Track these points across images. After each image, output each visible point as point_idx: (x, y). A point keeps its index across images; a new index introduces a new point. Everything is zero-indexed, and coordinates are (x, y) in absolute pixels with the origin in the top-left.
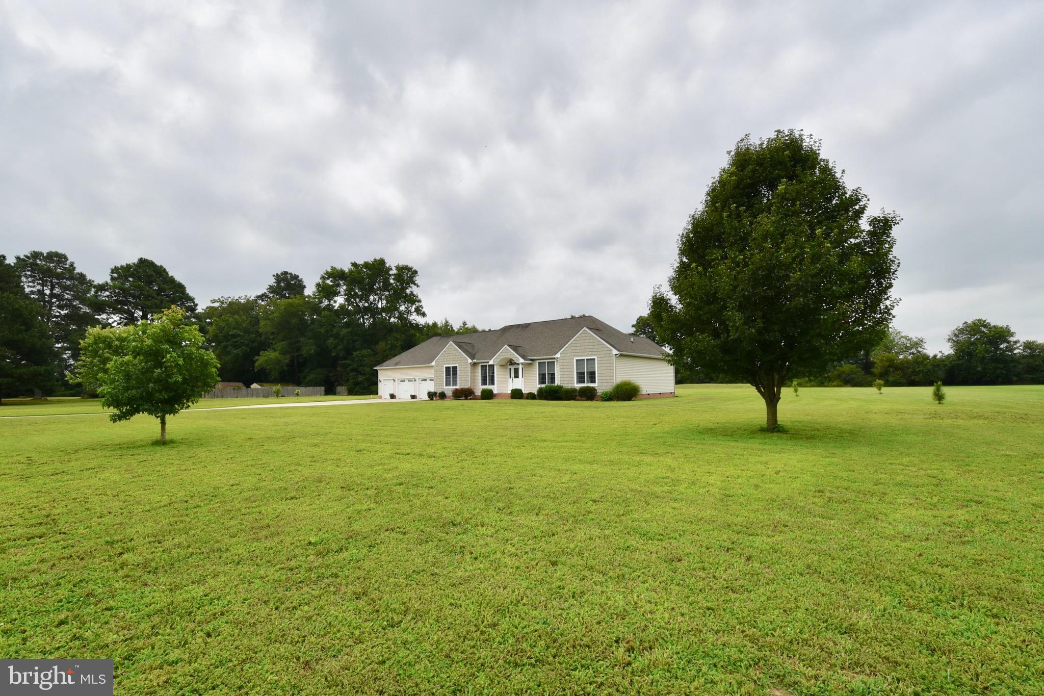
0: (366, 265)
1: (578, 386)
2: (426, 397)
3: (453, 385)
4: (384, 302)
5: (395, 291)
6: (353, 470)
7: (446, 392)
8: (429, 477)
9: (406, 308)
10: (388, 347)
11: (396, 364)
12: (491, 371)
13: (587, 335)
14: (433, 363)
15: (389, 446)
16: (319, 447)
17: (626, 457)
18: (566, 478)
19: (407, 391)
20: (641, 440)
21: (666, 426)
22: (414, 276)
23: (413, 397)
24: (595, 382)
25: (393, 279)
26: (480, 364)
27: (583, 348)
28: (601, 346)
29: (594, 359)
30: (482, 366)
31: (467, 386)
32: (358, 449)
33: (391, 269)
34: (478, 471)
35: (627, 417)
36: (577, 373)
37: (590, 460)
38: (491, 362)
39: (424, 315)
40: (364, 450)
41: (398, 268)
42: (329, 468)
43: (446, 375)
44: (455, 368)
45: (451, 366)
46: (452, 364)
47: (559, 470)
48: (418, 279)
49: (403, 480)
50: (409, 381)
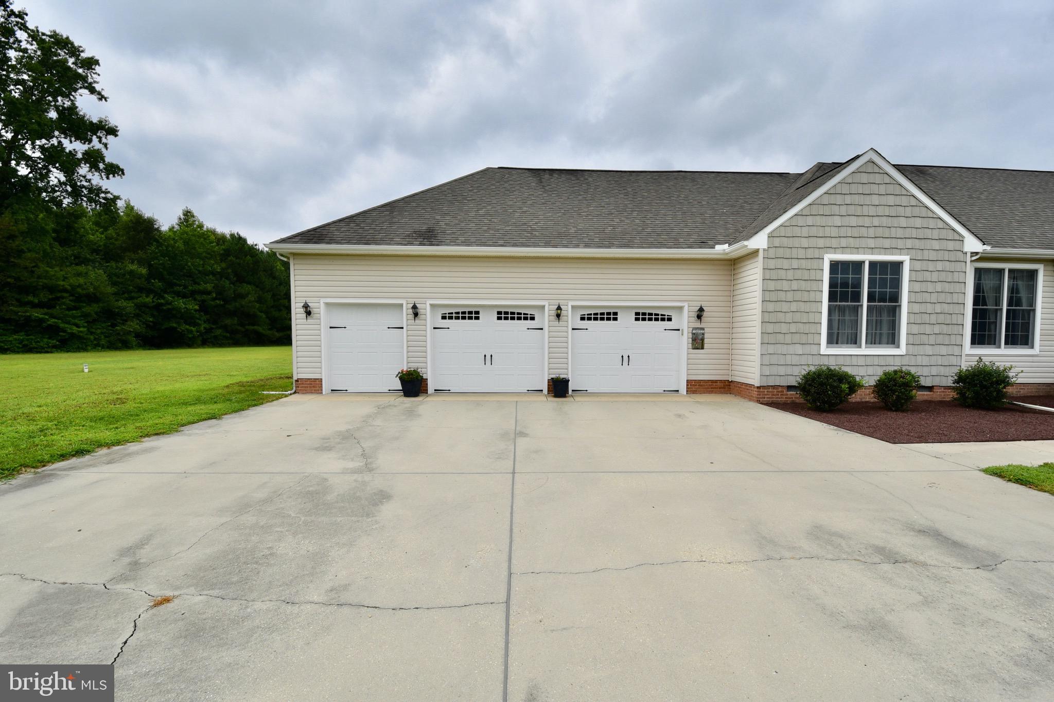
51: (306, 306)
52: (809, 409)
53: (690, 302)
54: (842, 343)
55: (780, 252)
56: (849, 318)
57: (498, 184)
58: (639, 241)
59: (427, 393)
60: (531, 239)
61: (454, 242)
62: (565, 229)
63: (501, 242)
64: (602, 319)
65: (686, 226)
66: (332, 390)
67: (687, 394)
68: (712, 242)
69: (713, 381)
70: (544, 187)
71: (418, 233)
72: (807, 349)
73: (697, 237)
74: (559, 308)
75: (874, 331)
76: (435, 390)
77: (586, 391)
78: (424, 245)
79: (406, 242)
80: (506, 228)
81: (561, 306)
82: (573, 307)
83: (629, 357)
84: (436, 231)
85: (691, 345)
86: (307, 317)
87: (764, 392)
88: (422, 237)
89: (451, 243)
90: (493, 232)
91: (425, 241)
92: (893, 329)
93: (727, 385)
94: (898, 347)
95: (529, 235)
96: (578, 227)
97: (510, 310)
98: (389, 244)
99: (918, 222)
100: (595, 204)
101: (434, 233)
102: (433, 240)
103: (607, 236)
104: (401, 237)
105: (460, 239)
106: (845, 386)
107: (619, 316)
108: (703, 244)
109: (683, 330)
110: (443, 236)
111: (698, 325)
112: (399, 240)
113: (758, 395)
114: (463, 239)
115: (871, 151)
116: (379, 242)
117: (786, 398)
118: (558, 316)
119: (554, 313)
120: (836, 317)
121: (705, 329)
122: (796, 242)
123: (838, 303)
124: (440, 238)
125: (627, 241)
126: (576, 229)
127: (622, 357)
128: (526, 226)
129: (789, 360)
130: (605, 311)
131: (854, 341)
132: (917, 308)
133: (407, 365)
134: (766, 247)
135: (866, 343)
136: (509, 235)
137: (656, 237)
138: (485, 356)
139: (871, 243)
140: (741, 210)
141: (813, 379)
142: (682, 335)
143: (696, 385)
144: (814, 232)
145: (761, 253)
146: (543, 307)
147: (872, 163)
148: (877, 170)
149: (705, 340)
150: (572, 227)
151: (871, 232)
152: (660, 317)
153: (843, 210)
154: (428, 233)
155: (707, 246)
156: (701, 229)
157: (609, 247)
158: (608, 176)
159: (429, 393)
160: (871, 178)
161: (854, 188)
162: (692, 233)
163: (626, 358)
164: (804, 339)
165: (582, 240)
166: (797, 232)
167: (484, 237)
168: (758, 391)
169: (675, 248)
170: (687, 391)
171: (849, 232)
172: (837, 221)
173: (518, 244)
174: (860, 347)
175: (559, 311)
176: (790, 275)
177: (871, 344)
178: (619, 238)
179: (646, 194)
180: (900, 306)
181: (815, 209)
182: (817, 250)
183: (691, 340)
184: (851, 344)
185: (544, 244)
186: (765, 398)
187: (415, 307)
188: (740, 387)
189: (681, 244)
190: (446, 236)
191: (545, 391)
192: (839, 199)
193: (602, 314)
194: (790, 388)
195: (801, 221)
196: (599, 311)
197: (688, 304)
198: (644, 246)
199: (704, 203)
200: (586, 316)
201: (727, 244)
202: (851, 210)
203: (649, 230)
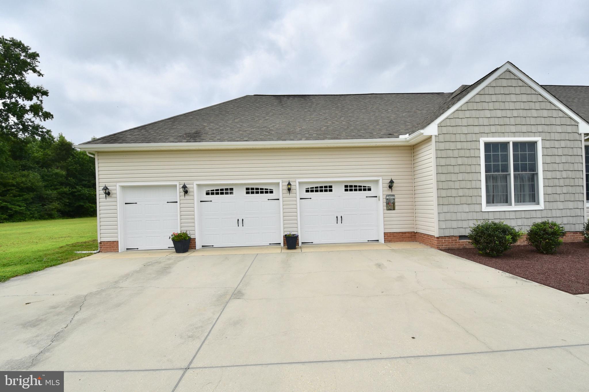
51: (106, 189)
52: (480, 255)
53: (383, 177)
54: (497, 203)
55: (448, 137)
56: (501, 184)
57: (252, 104)
58: (345, 135)
59: (195, 249)
60: (268, 136)
61: (212, 140)
62: (293, 129)
63: (246, 139)
64: (321, 191)
65: (378, 125)
66: (127, 249)
67: (384, 242)
68: (396, 134)
69: (403, 233)
70: (282, 105)
71: (187, 134)
72: (473, 208)
73: (386, 131)
74: (289, 184)
75: (519, 193)
76: (202, 246)
77: (312, 243)
78: (190, 142)
79: (177, 141)
80: (252, 130)
81: (290, 183)
82: (300, 183)
83: (341, 217)
84: (201, 133)
85: (386, 207)
86: (106, 197)
87: (442, 241)
88: (190, 137)
89: (210, 140)
90: (242, 132)
91: (192, 140)
92: (532, 191)
93: (414, 235)
94: (538, 204)
95: (267, 133)
96: (302, 128)
97: (255, 187)
98: (165, 142)
99: (545, 113)
100: (315, 114)
101: (199, 134)
102: (197, 139)
103: (322, 132)
104: (174, 138)
105: (217, 137)
106: (509, 237)
107: (333, 189)
108: (390, 135)
109: (379, 197)
110: (206, 136)
111: (390, 193)
112: (173, 139)
113: (437, 243)
114: (219, 137)
115: (507, 64)
116: (157, 141)
117: (459, 245)
118: (289, 190)
119: (286, 188)
120: (491, 184)
121: (395, 195)
122: (458, 130)
123: (492, 173)
124: (202, 137)
125: (336, 135)
126: (301, 129)
127: (337, 217)
128: (266, 128)
129: (459, 216)
130: (323, 185)
131: (506, 201)
132: (549, 175)
133: (181, 229)
134: (437, 134)
135: (515, 202)
136: (253, 134)
137: (357, 132)
138: (238, 220)
139: (513, 129)
140: (415, 114)
141: (482, 232)
142: (379, 200)
143: (391, 236)
144: (471, 121)
145: (433, 139)
146: (278, 184)
147: (509, 72)
148: (513, 77)
149: (396, 203)
150: (298, 128)
151: (512, 121)
152: (362, 188)
153: (491, 106)
154: (195, 134)
155: (393, 137)
156: (388, 126)
157: (324, 139)
158: (325, 98)
159: (196, 249)
160: (509, 83)
161: (498, 90)
162: (382, 129)
163: (339, 218)
164: (469, 200)
165: (304, 135)
166: (459, 122)
167: (235, 135)
168: (438, 241)
169: (370, 138)
170: (385, 241)
171: (497, 121)
172: (488, 114)
173: (258, 139)
174: (511, 205)
175: (289, 186)
176: (456, 153)
177: (518, 202)
178: (331, 134)
179: (350, 107)
180: (537, 174)
181: (471, 106)
182: (474, 135)
183: (385, 203)
184: (503, 203)
185: (276, 139)
186: (443, 246)
187: (184, 187)
188: (423, 237)
189: (374, 136)
190: (207, 136)
191: (282, 244)
192: (487, 98)
193: (321, 187)
194: (461, 237)
195: (461, 114)
196: (319, 185)
197: (382, 178)
198: (348, 138)
199: (389, 111)
200: (310, 189)
201: (408, 134)
202: (497, 105)
203: (352, 128)
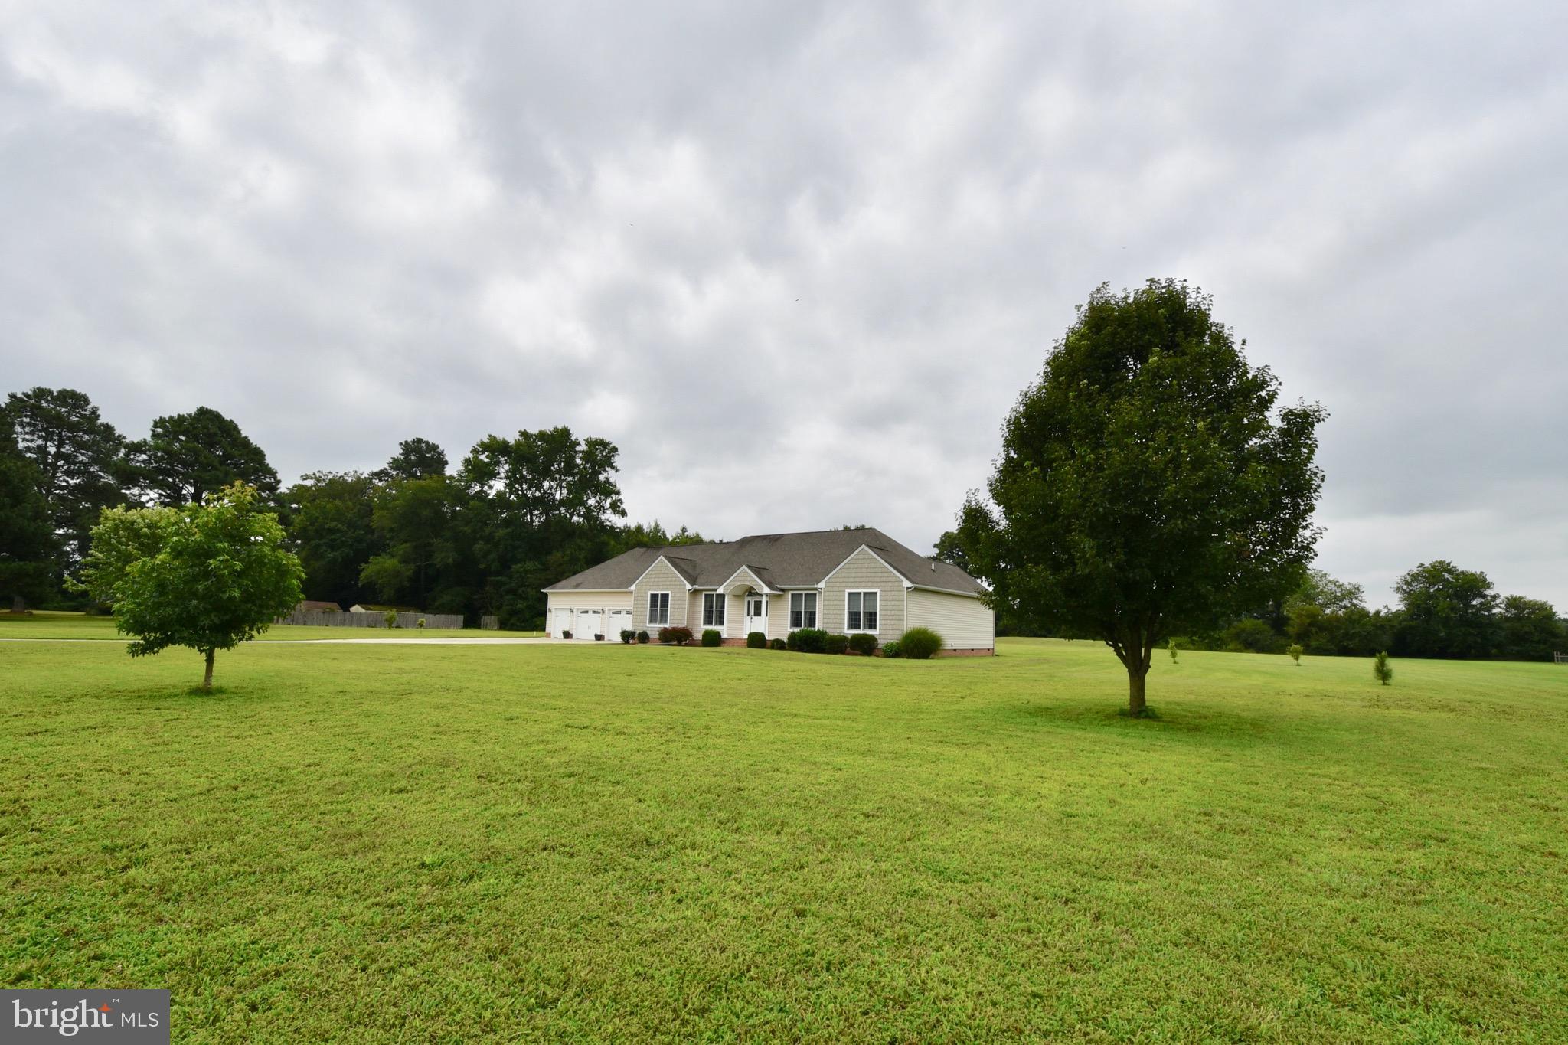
0: (542, 435)
1: (850, 632)
2: (618, 639)
3: (661, 622)
4: (565, 491)
5: (583, 476)
6: (498, 749)
7: (649, 633)
8: (616, 766)
9: (597, 502)
10: (565, 559)
11: (577, 586)
12: (719, 604)
13: (867, 557)
14: (633, 588)
15: (556, 714)
16: (448, 710)
17: (917, 748)
18: (825, 777)
19: (589, 627)
20: (941, 721)
21: (979, 701)
22: (613, 456)
23: (599, 637)
24: (875, 628)
25: (581, 458)
26: (704, 593)
27: (860, 575)
28: (886, 575)
29: (876, 593)
30: (706, 595)
31: (682, 623)
32: (508, 715)
33: (579, 444)
34: (690, 760)
35: (922, 684)
36: (849, 612)
37: (863, 749)
38: (720, 591)
39: (623, 513)
40: (517, 718)
41: (589, 442)
42: (461, 745)
43: (651, 606)
44: (665, 597)
45: (659, 592)
46: (662, 589)
47: (815, 763)
48: (617, 460)
49: (575, 769)
50: (595, 612)
